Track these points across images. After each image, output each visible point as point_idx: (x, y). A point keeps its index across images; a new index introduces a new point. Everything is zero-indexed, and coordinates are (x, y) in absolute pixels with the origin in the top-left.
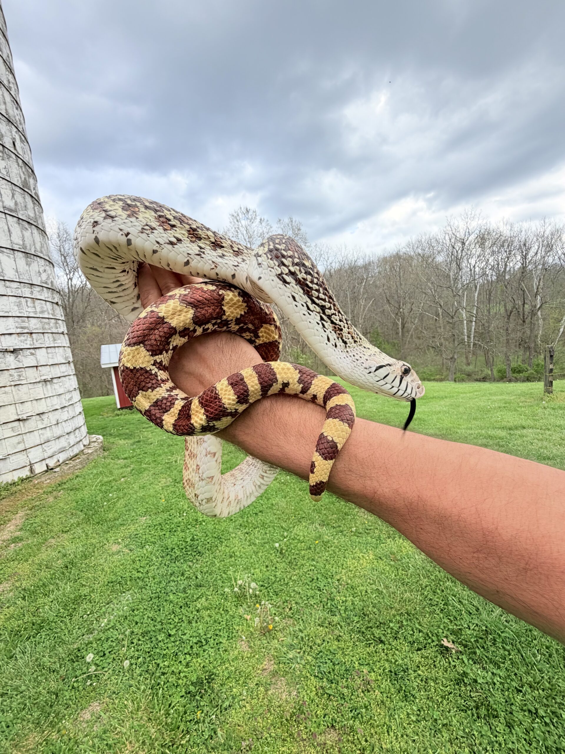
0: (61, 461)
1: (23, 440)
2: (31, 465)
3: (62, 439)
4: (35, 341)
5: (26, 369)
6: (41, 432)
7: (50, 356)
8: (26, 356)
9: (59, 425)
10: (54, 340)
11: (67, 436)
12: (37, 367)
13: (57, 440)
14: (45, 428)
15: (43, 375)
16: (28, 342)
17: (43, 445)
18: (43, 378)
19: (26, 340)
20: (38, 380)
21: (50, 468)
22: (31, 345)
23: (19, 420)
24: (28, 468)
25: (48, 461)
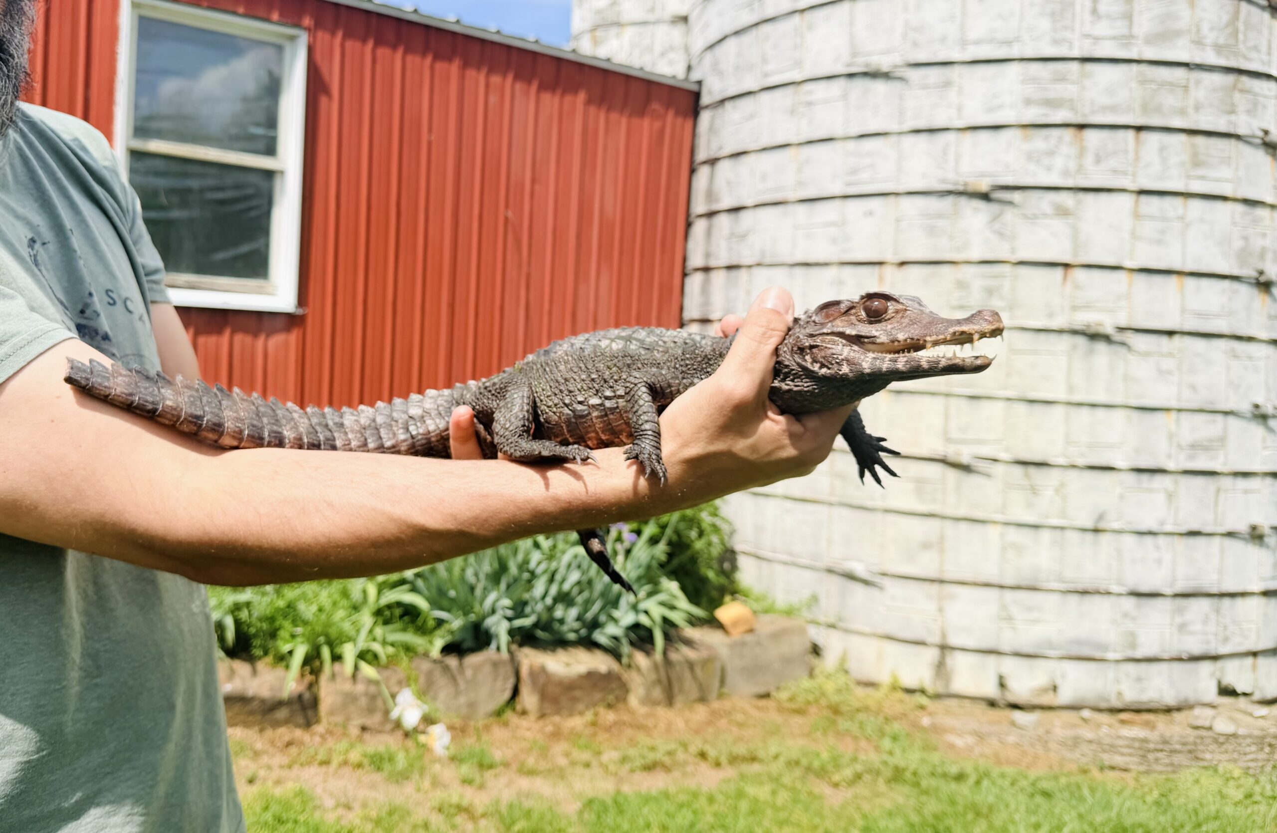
0: (1065, 696)
1: (942, 539)
2: (944, 648)
3: (1100, 606)
4: (1089, 160)
5: (1024, 271)
6: (1014, 535)
7: (1149, 228)
8: (1032, 218)
9: (1104, 538)
10: (1197, 162)
11: (1129, 603)
12: (1066, 266)
13: (1074, 599)
14: (1036, 527)
15: (1087, 307)
16: (1059, 162)
17: (1009, 595)
18: (1082, 319)
19: (1051, 153)
20: (1055, 324)
21: (1012, 698)
22: (1066, 173)
23: (944, 461)
24: (931, 655)
25: (1009, 666)
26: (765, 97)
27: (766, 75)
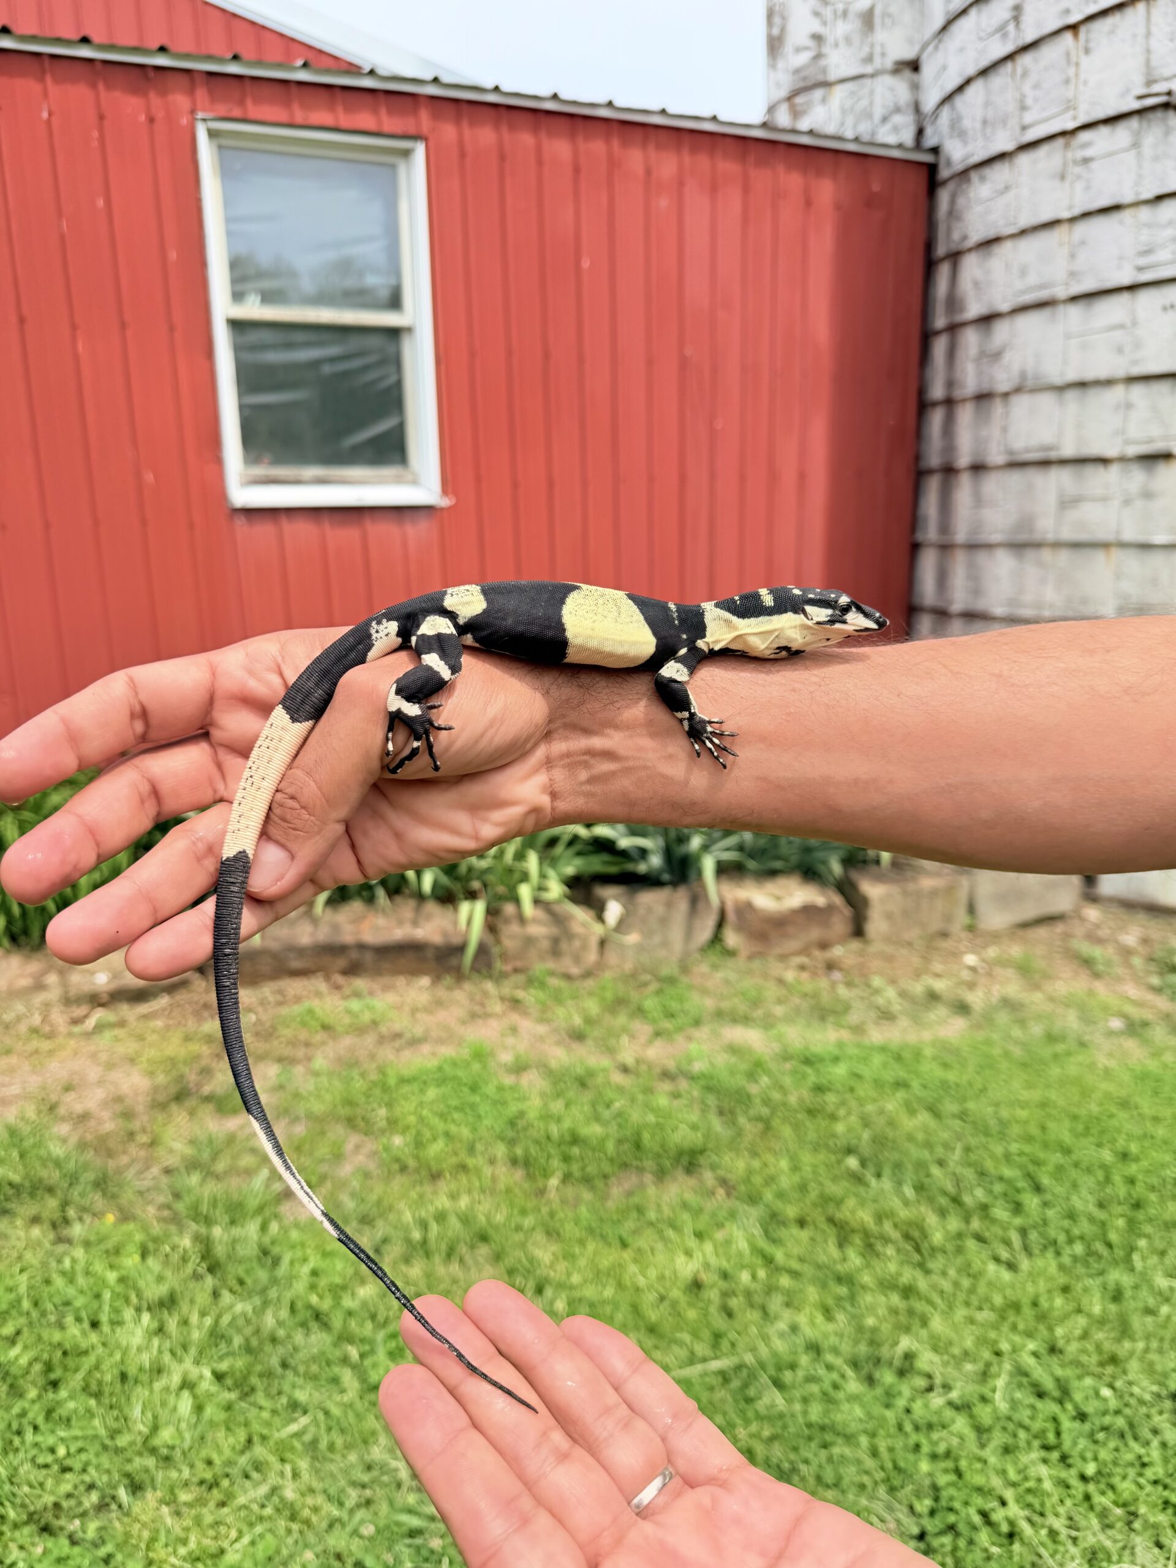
26: (1024, 160)
27: (1024, 128)
